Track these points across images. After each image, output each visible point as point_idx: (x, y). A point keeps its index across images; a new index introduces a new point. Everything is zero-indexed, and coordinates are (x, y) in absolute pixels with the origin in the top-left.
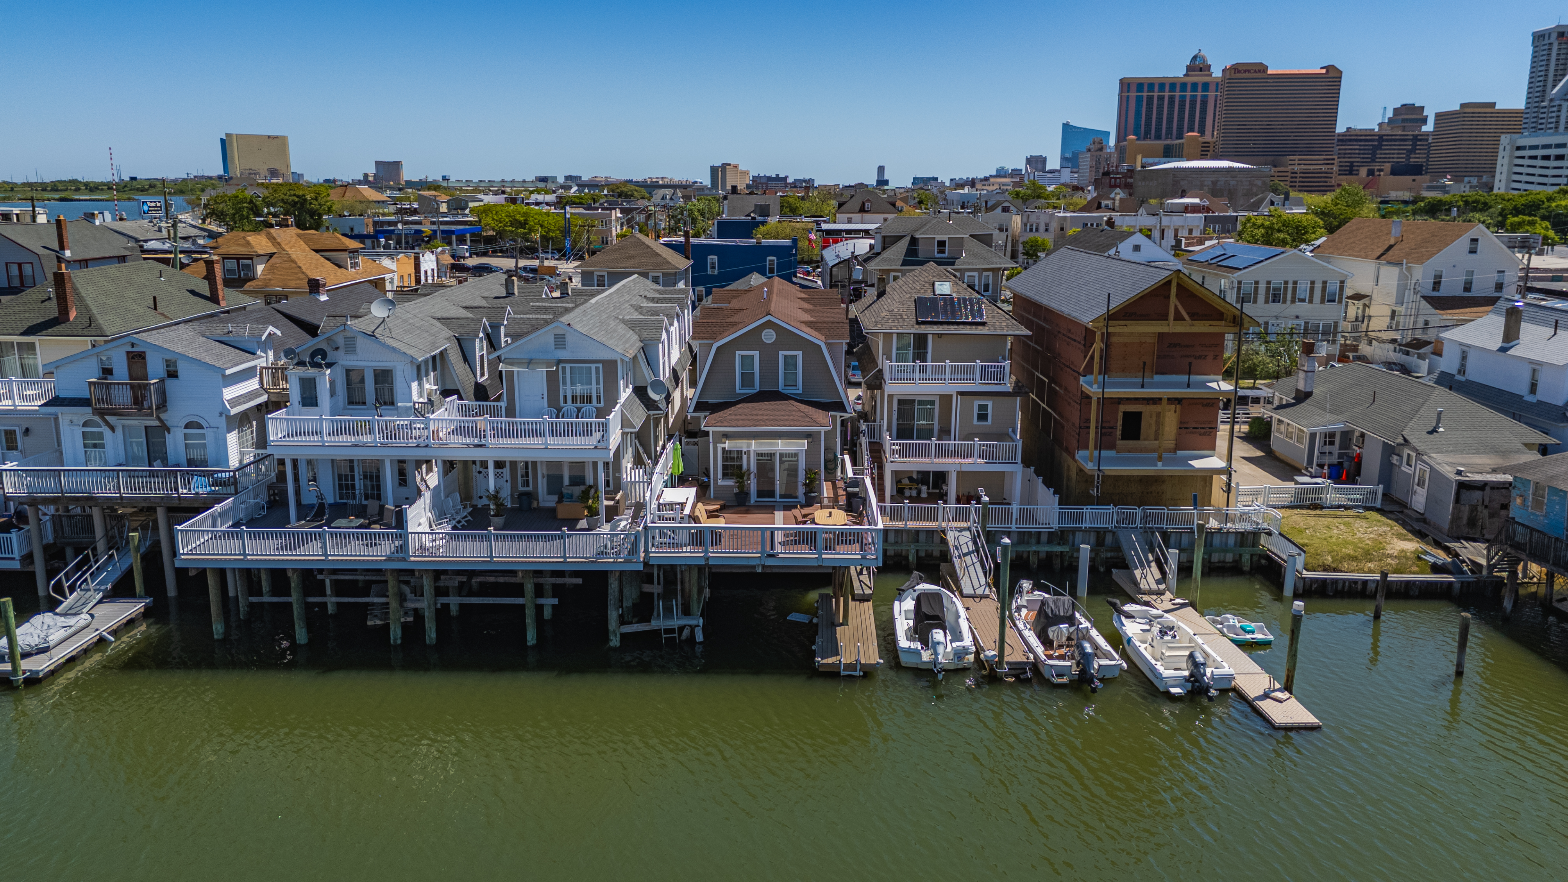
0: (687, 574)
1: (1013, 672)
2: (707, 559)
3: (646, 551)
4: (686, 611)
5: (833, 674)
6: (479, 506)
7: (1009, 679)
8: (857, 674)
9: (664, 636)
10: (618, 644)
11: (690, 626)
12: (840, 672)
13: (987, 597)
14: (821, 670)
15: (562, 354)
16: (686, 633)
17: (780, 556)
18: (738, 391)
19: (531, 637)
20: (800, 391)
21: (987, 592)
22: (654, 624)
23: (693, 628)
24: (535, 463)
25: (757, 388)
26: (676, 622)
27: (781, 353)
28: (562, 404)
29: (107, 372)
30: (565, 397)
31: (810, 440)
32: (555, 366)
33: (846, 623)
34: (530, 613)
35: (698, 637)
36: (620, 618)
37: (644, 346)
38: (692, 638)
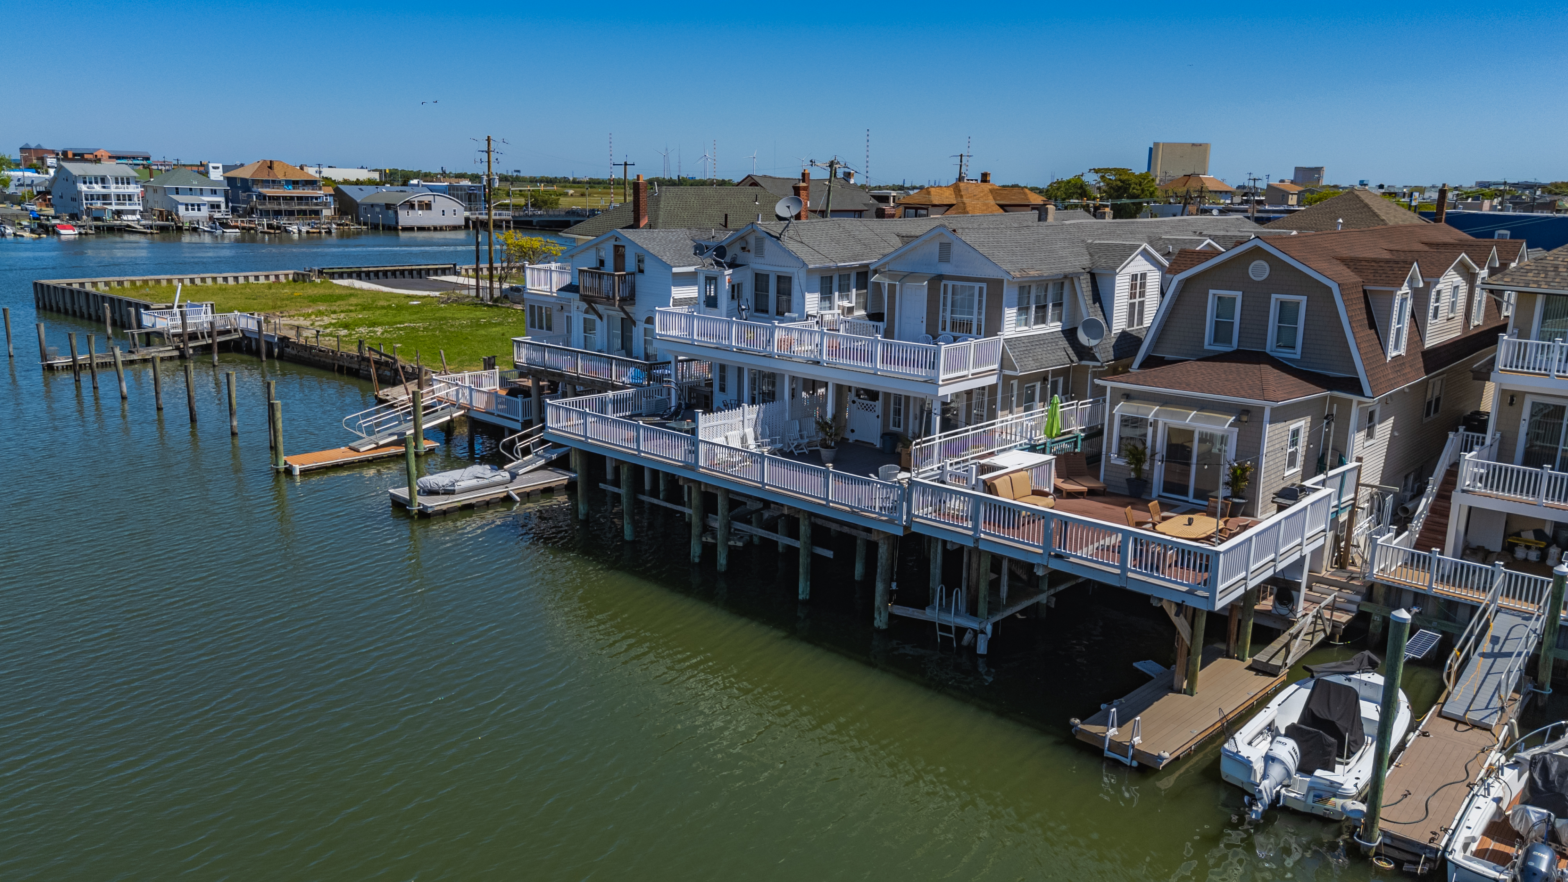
0: (974, 559)
1: (1396, 854)
2: (977, 540)
3: (909, 512)
4: (973, 611)
6: (851, 441)
7: (1383, 864)
8: (1127, 761)
9: (939, 633)
10: (883, 626)
11: (975, 631)
12: (1103, 751)
13: (1487, 728)
14: (1078, 737)
15: (946, 269)
16: (968, 637)
17: (1072, 559)
18: (1206, 346)
19: (803, 590)
20: (1298, 357)
21: (1493, 721)
22: (928, 614)
23: (975, 633)
24: (907, 398)
25: (1235, 345)
26: (953, 620)
27: (1274, 296)
28: (940, 331)
29: (602, 263)
30: (944, 322)
31: (1245, 418)
32: (936, 280)
33: (1190, 692)
34: (803, 561)
35: (982, 648)
36: (890, 595)
37: (1093, 276)
38: (973, 647)
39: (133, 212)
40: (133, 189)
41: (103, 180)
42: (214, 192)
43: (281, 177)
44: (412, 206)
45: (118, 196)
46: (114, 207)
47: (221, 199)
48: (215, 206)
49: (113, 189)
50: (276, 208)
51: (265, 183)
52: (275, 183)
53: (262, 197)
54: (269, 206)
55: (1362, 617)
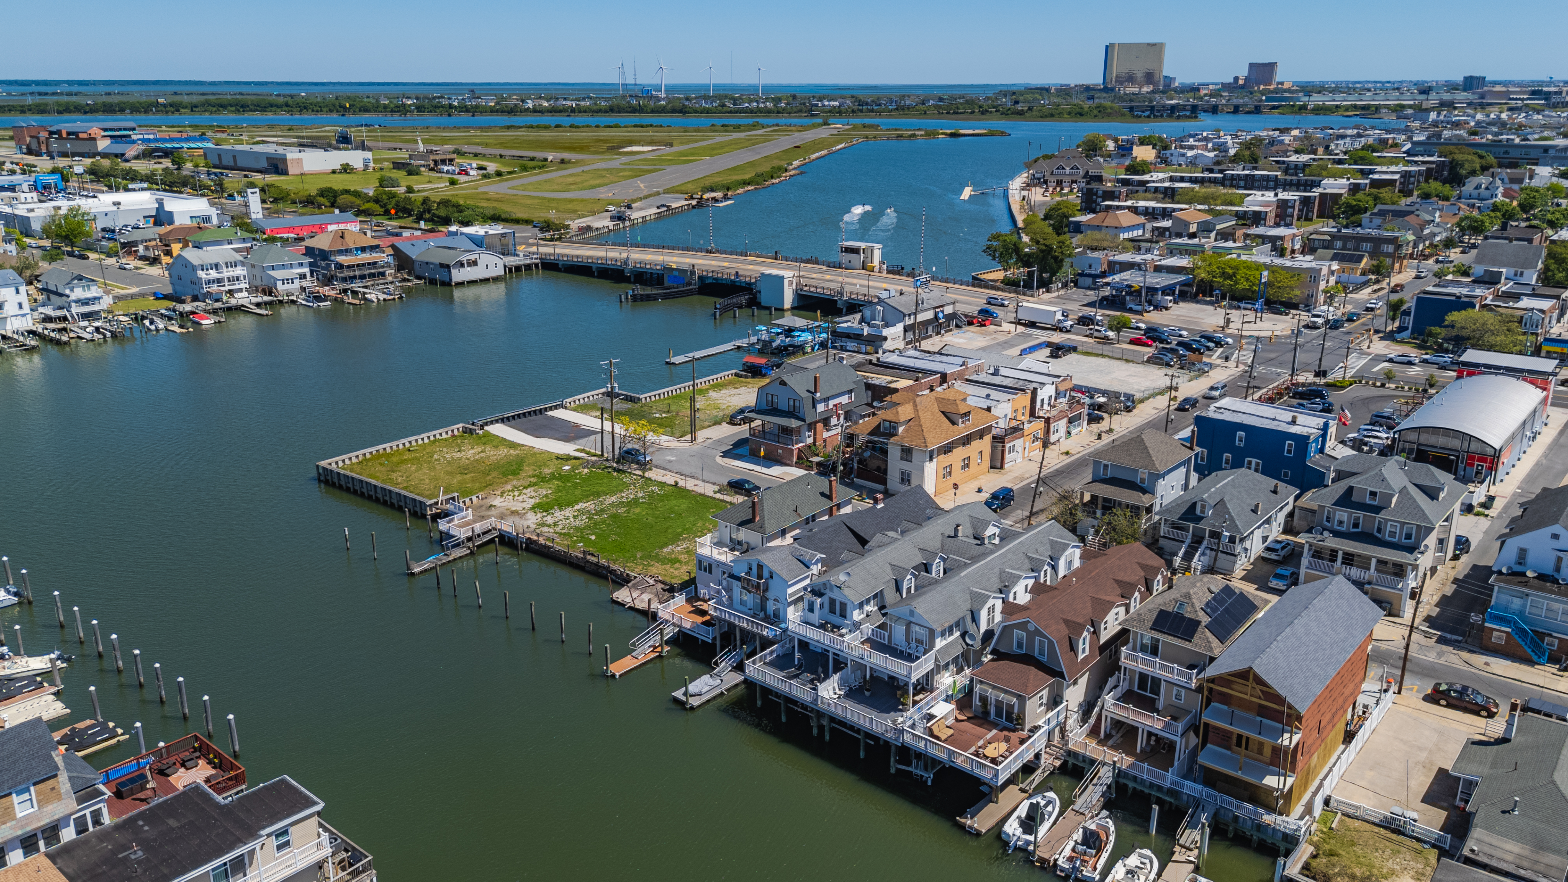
1: (1039, 863)
2: (927, 752)
3: (903, 739)
4: (926, 769)
5: (962, 827)
8: (972, 834)
12: (965, 829)
14: (957, 823)
15: (912, 619)
16: (924, 778)
17: (955, 762)
19: (862, 755)
22: (910, 769)
23: (927, 777)
25: (1025, 651)
26: (919, 772)
27: (1037, 637)
28: (911, 642)
29: (750, 569)
30: (913, 639)
32: (909, 624)
33: (997, 802)
34: (862, 744)
35: (929, 783)
36: (897, 761)
37: (972, 612)
38: (926, 781)
39: (241, 290)
40: (239, 271)
41: (217, 266)
42: (301, 265)
43: (352, 246)
44: (462, 265)
45: (229, 278)
46: (227, 288)
47: (306, 270)
48: (303, 277)
49: (227, 273)
50: (352, 274)
51: (340, 252)
52: (347, 252)
53: (340, 266)
54: (347, 273)
55: (1065, 764)
